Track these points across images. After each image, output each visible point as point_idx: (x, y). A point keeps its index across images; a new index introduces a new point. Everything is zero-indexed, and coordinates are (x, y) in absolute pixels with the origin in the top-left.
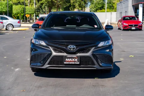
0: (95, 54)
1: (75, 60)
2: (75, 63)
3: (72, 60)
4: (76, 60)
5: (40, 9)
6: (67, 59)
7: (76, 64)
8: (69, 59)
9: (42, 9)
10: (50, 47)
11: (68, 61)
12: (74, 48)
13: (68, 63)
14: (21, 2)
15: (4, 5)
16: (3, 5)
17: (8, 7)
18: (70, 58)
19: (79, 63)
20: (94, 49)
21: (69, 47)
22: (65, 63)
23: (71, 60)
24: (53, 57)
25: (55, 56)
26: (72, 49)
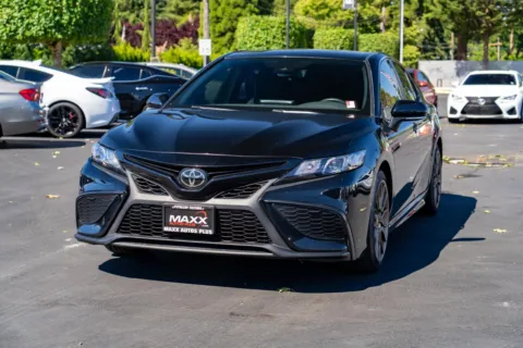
0: (270, 203)
1: (198, 220)
2: (201, 231)
3: (190, 219)
4: (203, 220)
5: (437, 39)
6: (172, 217)
7: (202, 234)
8: (179, 217)
9: (442, 40)
10: (128, 173)
11: (176, 223)
12: (201, 179)
13: (177, 230)
14: (366, 18)
15: (274, 30)
16: (272, 27)
17: (290, 37)
18: (182, 212)
19: (210, 232)
20: (273, 185)
21: (183, 174)
22: (166, 229)
23: (187, 221)
24: (131, 207)
25: (139, 205)
26: (192, 184)
